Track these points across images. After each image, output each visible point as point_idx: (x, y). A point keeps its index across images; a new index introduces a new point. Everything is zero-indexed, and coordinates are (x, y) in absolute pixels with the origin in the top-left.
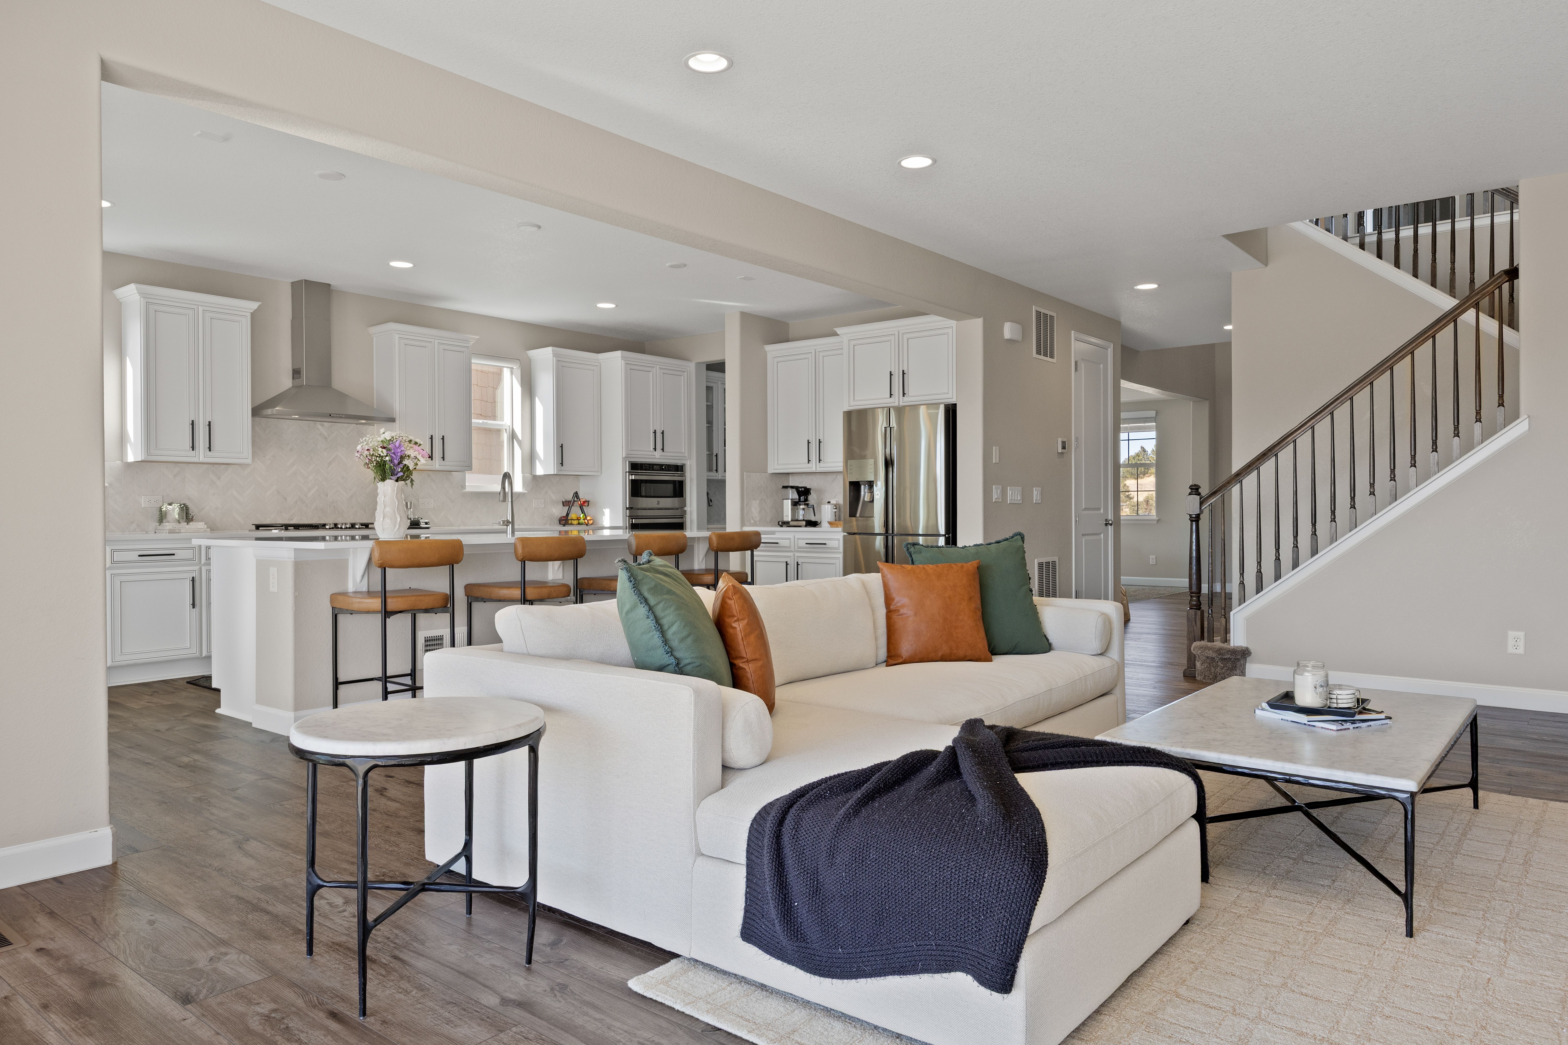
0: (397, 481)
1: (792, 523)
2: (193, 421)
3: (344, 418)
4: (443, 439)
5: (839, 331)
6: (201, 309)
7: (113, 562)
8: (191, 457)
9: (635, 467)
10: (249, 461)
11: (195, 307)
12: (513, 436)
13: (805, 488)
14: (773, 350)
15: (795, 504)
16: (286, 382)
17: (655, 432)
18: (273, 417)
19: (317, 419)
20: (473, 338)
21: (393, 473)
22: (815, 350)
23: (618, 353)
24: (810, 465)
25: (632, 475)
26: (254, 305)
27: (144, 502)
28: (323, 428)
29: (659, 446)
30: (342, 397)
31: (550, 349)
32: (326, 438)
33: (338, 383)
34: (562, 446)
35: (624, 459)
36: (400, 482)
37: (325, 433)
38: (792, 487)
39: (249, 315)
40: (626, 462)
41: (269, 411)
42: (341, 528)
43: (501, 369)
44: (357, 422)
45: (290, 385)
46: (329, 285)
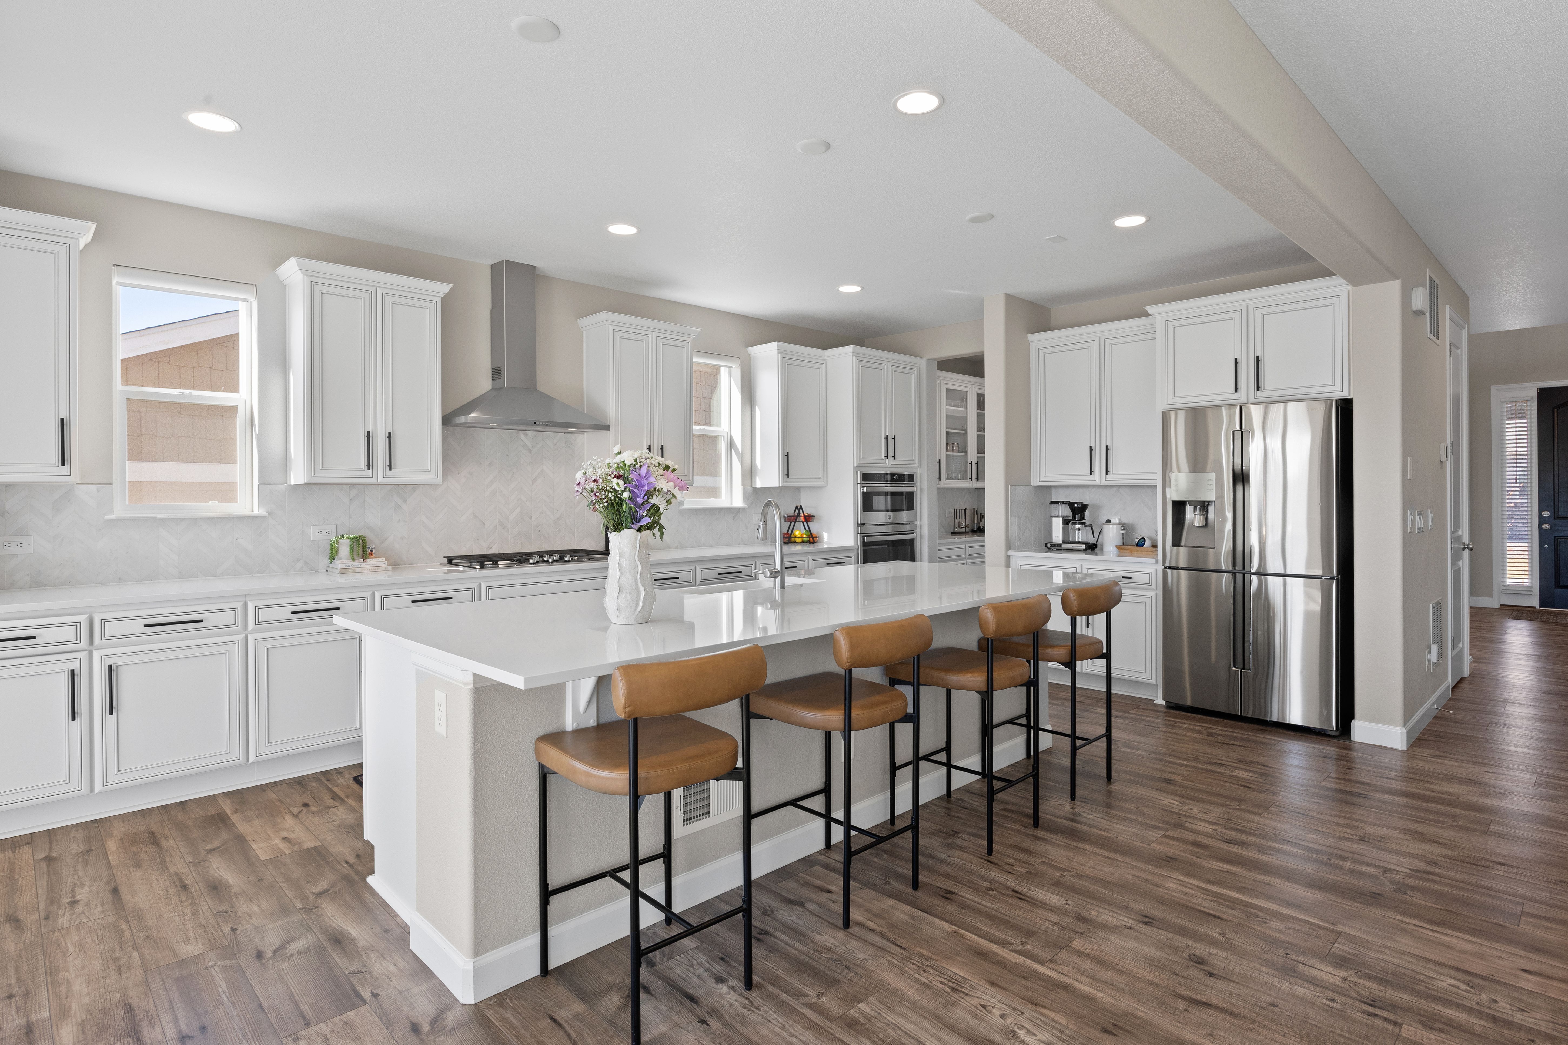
0: (639, 530)
1: (1065, 546)
2: (369, 433)
3: (551, 426)
4: (662, 449)
5: (1150, 309)
6: (379, 291)
7: (257, 622)
8: (367, 477)
9: (866, 477)
10: (439, 480)
11: (373, 289)
12: (731, 445)
13: (1081, 503)
14: (1037, 340)
15: (1066, 522)
16: (484, 384)
17: (887, 438)
18: (467, 425)
19: (520, 428)
20: (695, 331)
21: (635, 519)
22: (1100, 338)
23: (850, 349)
24: (1092, 477)
25: (863, 487)
26: (445, 288)
27: (312, 533)
28: (526, 438)
29: (891, 454)
30: (548, 400)
31: (775, 344)
32: (530, 450)
33: (542, 387)
34: (787, 455)
35: (856, 469)
36: (644, 532)
37: (530, 445)
38: (1063, 503)
39: (439, 300)
40: (857, 472)
41: (462, 419)
42: (548, 561)
43: (717, 368)
44: (566, 431)
45: (490, 388)
46: (535, 267)
